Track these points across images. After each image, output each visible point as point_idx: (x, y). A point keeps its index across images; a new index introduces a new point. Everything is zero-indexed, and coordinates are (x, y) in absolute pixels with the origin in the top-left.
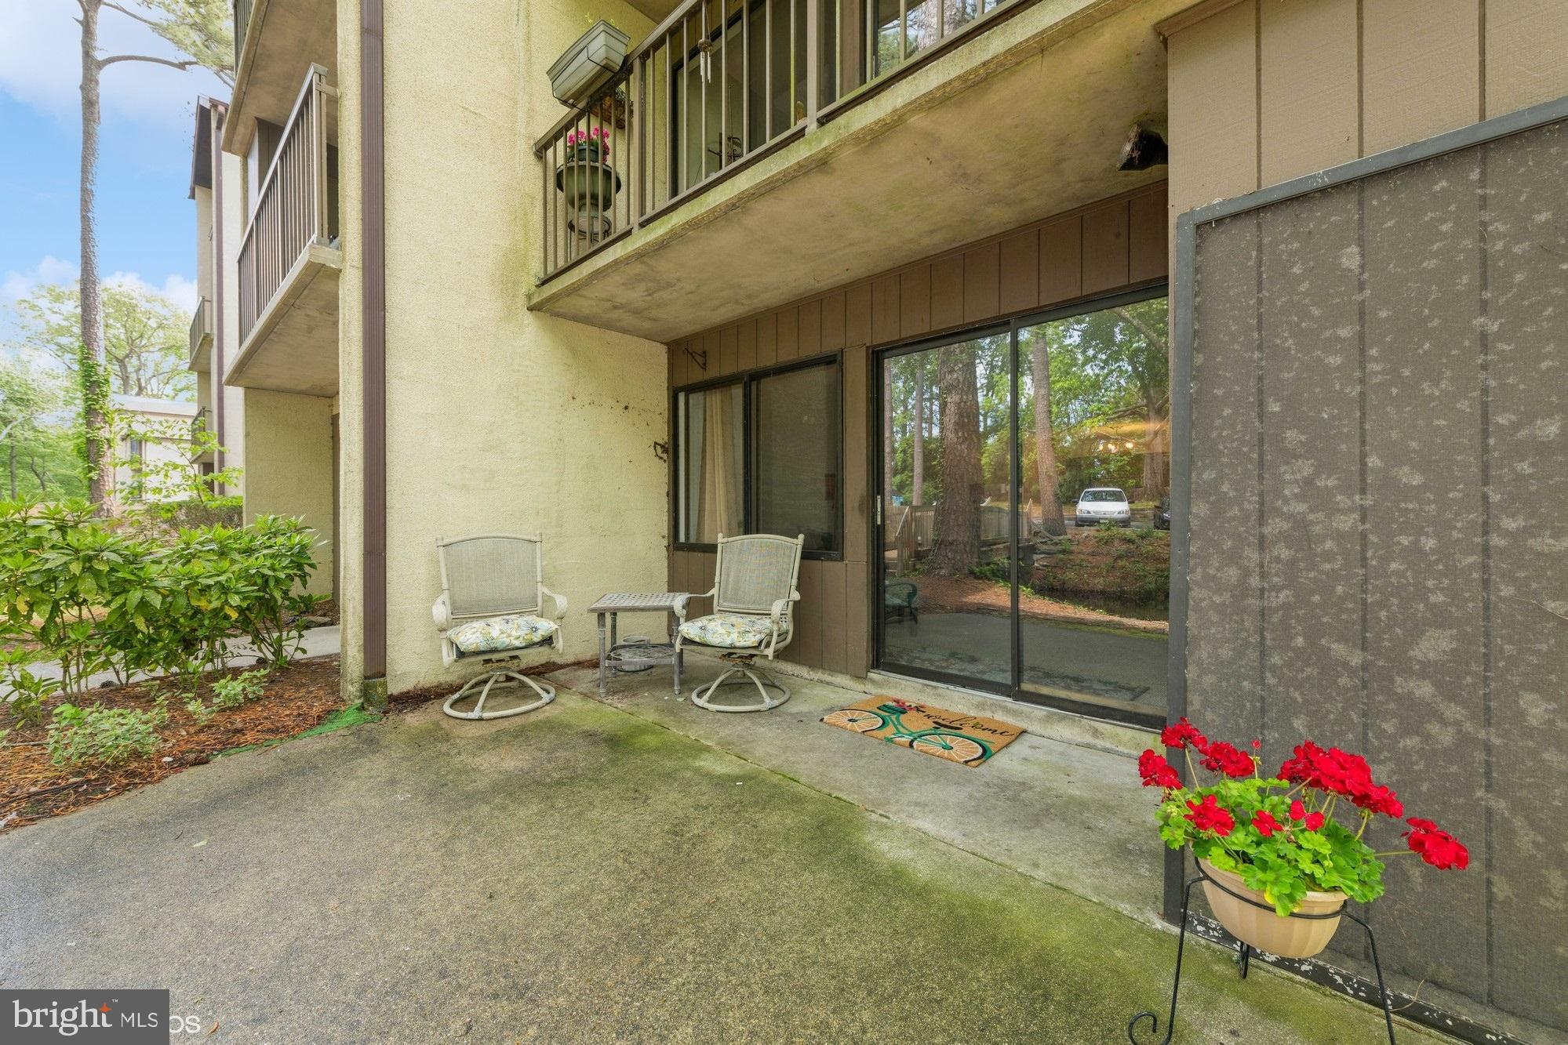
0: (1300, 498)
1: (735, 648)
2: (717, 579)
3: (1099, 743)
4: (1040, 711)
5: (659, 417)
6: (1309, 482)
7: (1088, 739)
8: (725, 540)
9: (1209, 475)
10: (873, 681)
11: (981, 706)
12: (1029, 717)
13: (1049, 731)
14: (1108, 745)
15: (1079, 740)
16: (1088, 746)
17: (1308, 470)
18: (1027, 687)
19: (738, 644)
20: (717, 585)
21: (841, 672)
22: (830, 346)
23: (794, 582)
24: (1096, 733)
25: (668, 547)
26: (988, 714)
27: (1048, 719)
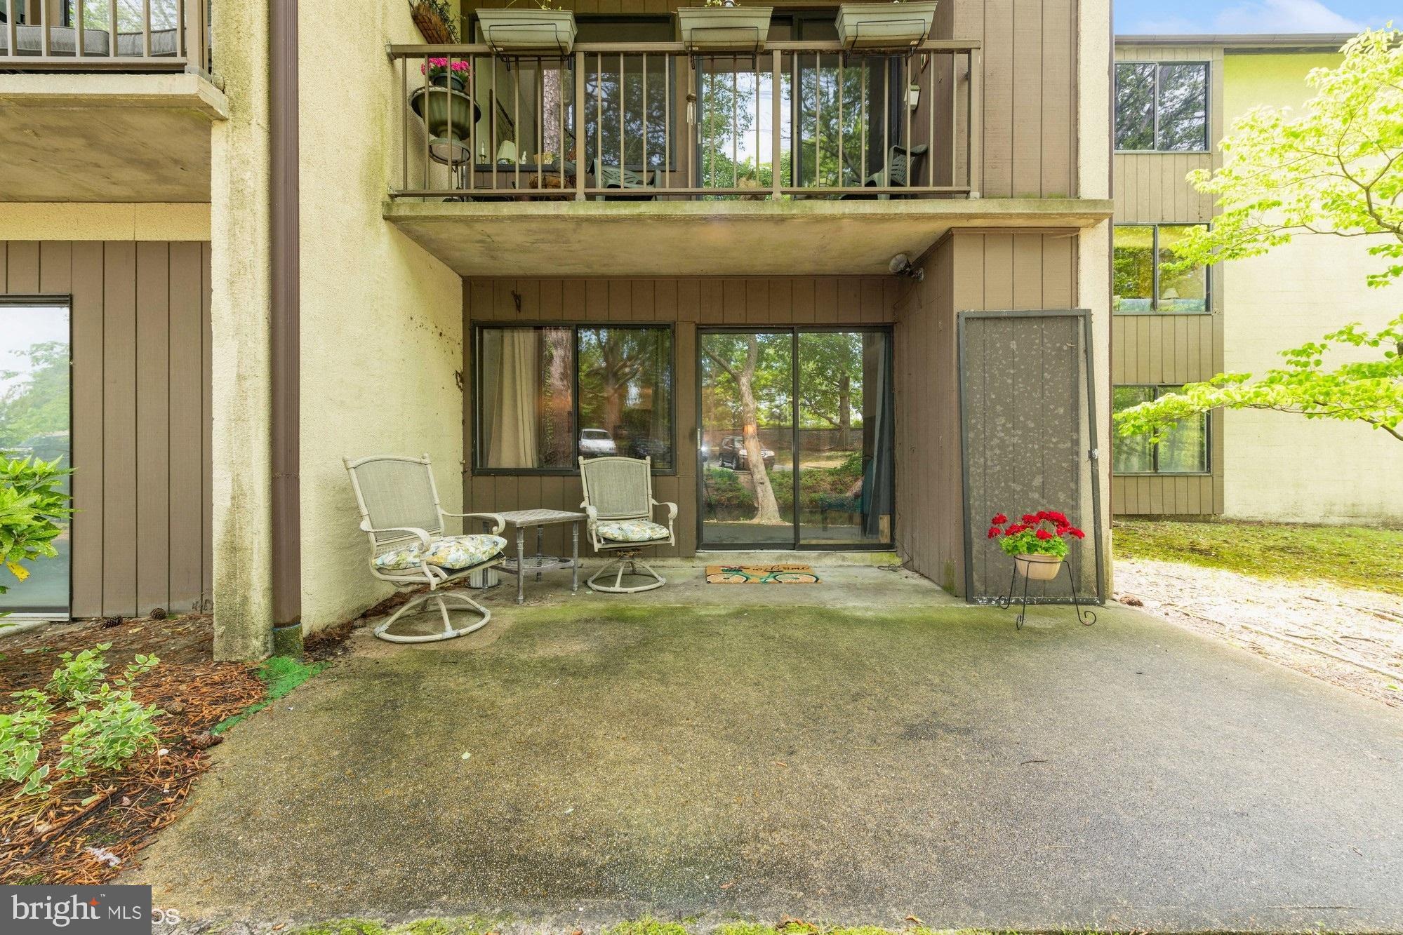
0: (1002, 431)
1: (653, 540)
2: (586, 494)
3: (845, 563)
4: (814, 553)
5: (458, 347)
6: (1004, 425)
7: (840, 563)
8: (586, 461)
9: (973, 421)
10: (700, 558)
11: (780, 558)
12: (808, 558)
13: (820, 564)
14: (850, 563)
15: (835, 564)
16: (840, 566)
17: (1003, 421)
18: (802, 542)
19: (655, 537)
20: (587, 499)
21: (673, 557)
22: (664, 316)
23: (650, 492)
24: (844, 559)
25: (464, 472)
26: (784, 562)
27: (819, 557)
